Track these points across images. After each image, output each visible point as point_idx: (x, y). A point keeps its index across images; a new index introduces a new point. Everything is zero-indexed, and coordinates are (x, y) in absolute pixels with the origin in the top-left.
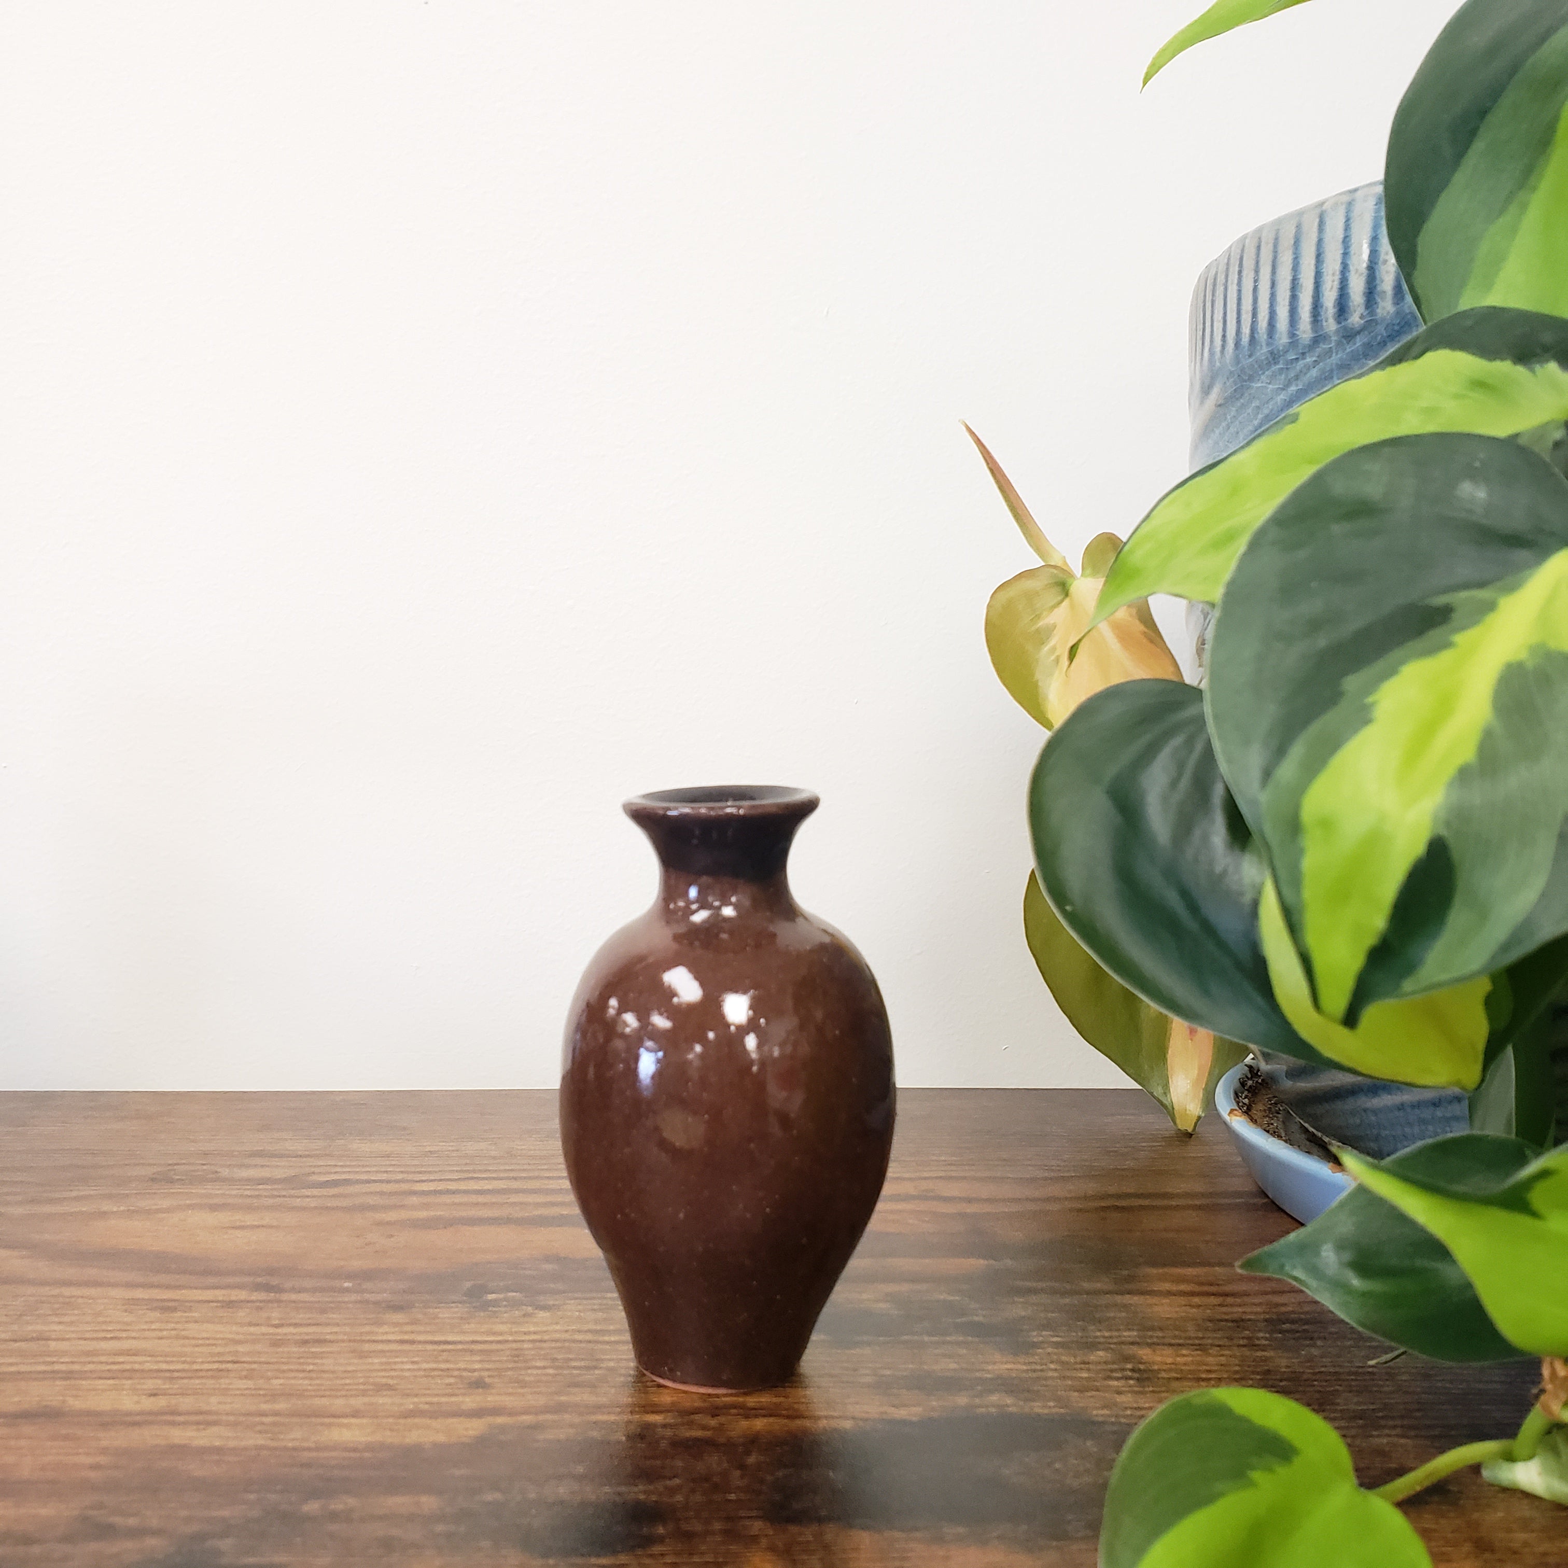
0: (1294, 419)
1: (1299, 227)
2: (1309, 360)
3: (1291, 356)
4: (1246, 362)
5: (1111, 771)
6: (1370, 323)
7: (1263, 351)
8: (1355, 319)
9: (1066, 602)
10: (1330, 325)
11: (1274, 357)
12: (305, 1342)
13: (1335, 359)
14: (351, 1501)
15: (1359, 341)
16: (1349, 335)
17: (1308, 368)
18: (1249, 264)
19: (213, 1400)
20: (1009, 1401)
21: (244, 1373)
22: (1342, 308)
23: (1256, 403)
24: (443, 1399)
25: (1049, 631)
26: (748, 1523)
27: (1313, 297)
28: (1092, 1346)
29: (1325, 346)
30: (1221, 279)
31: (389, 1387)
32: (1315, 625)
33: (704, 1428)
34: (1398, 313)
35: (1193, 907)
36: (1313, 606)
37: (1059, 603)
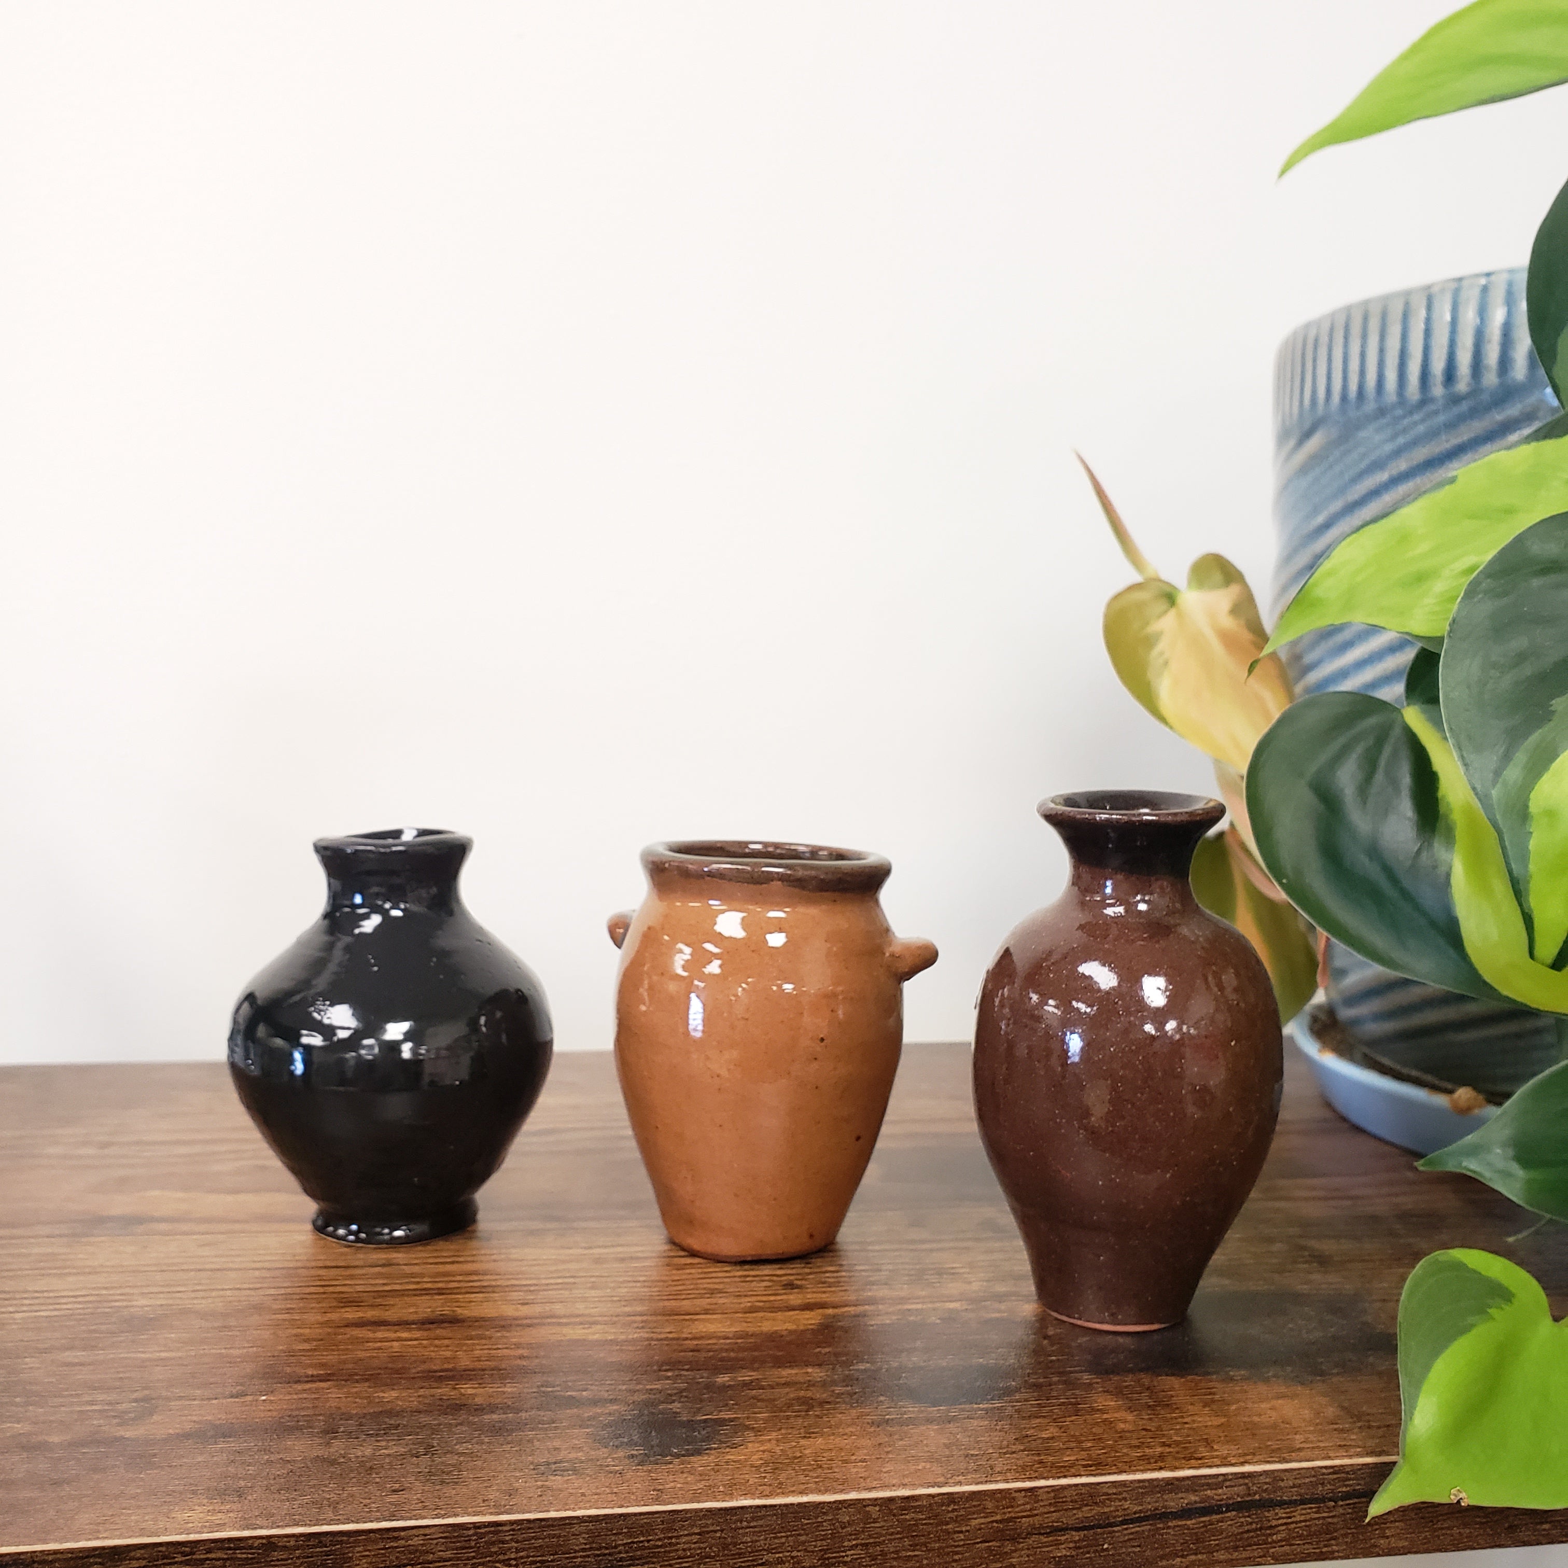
0: (1453, 480)
1: (1407, 304)
2: (1416, 417)
3: (1399, 412)
4: (1353, 414)
5: (1312, 769)
6: (1476, 390)
7: (1370, 406)
8: (1462, 385)
9: (1172, 613)
10: (1438, 390)
11: (1382, 412)
12: (622, 1260)
13: (1441, 418)
14: (755, 1375)
15: (1464, 406)
16: (1455, 399)
17: (1415, 424)
18: (1356, 330)
19: (578, 1305)
20: (1227, 1282)
21: (589, 1285)
22: (1450, 375)
23: (1362, 450)
24: (772, 1298)
25: (1158, 636)
26: (1078, 1375)
27: (1422, 366)
28: (1270, 1240)
29: (1432, 407)
30: (1324, 339)
31: (721, 1291)
32: (1521, 658)
33: (999, 1311)
34: (1501, 384)
35: (1393, 879)
36: (1519, 643)
37: (1165, 612)
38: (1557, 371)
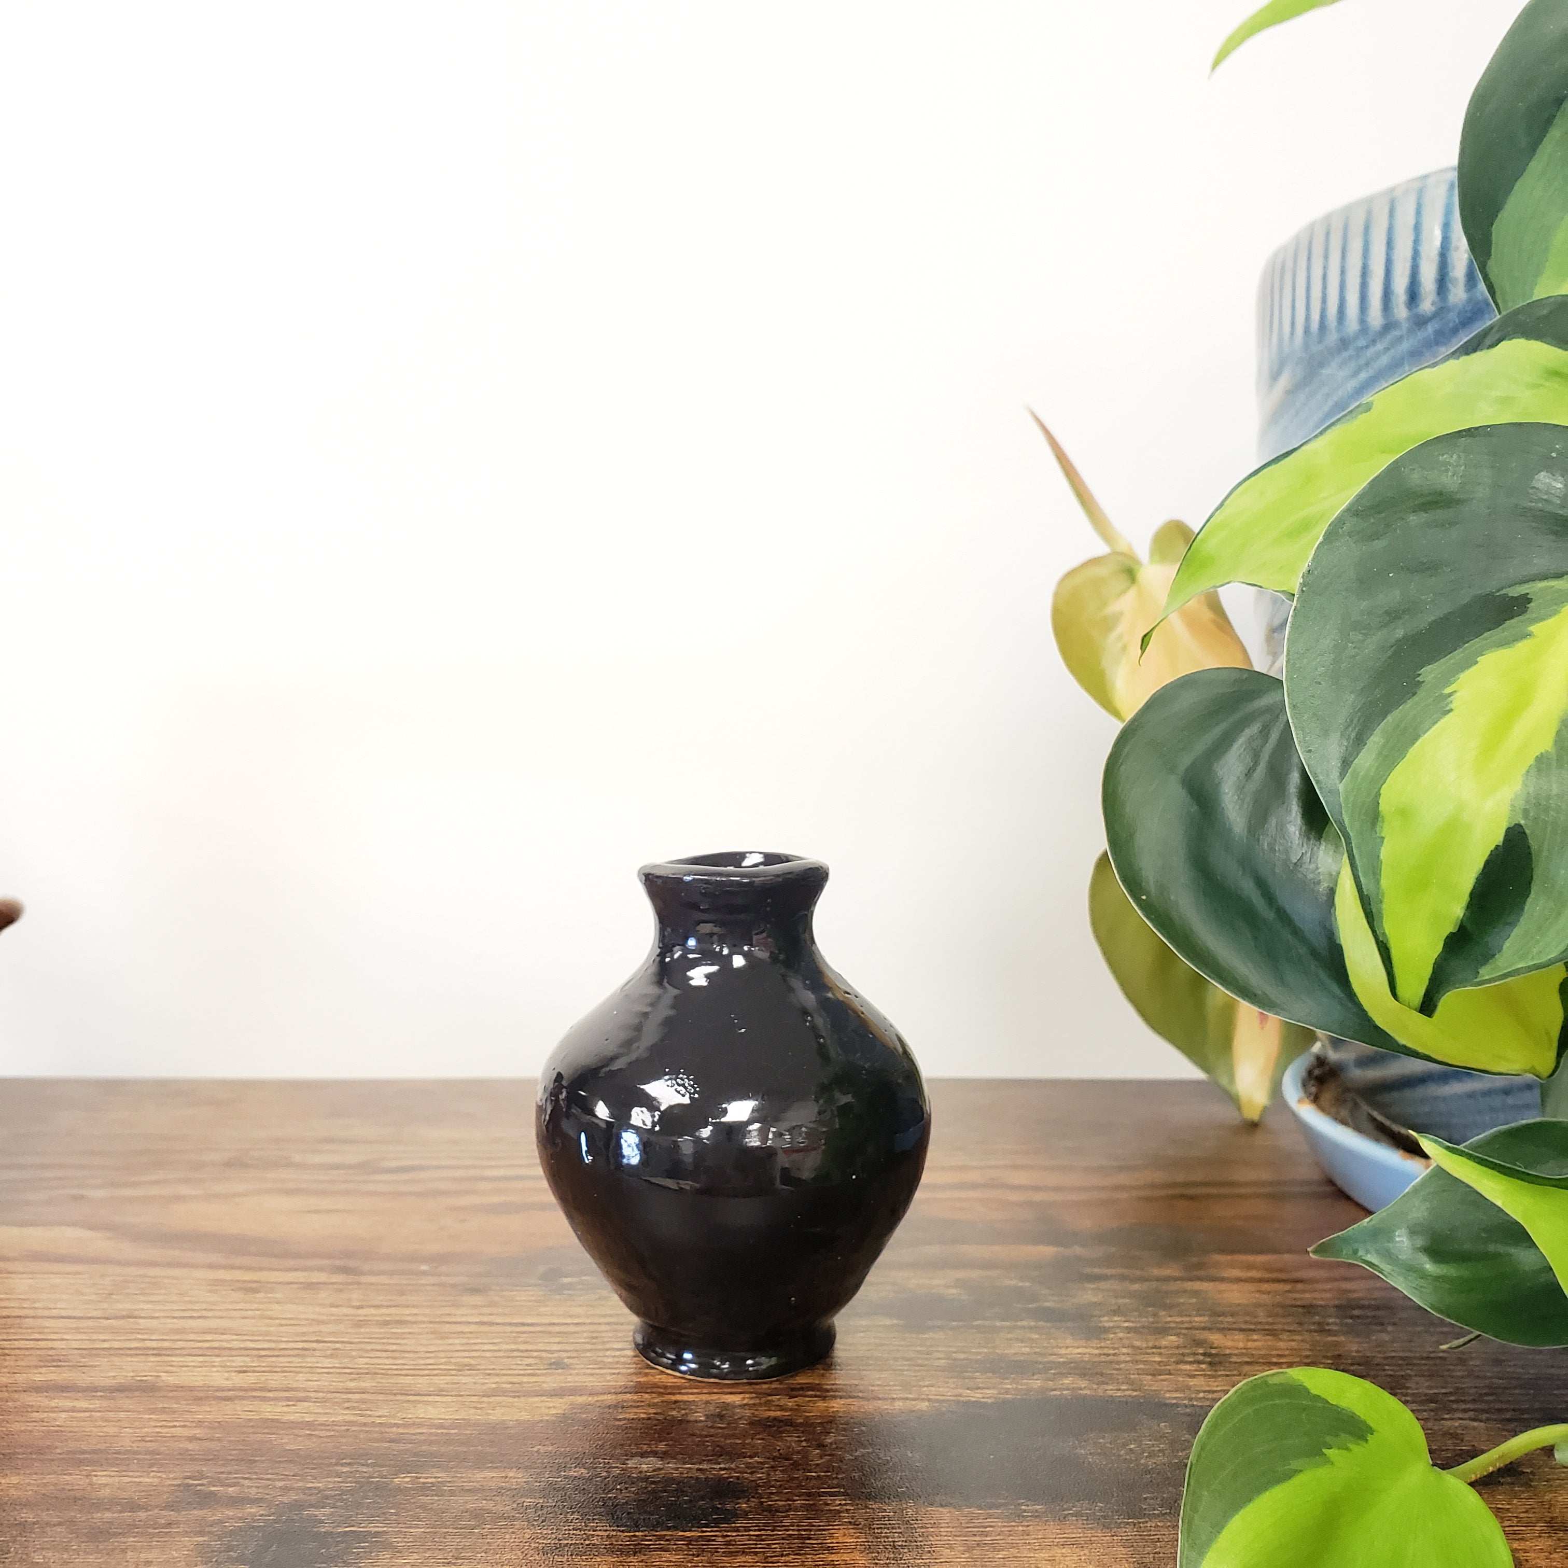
0: (1368, 408)
1: (1369, 213)
2: (1380, 346)
3: (1362, 342)
4: (1315, 349)
5: (1185, 761)
6: (1442, 310)
7: (1332, 337)
8: (1427, 305)
9: (1133, 592)
10: (1401, 311)
11: (1344, 343)
13: (1405, 346)
14: (442, 1475)
15: (1430, 329)
16: (1420, 322)
17: (1378, 355)
18: (1318, 250)
19: (301, 1377)
20: (1083, 1384)
21: (329, 1352)
22: (1413, 295)
23: (1326, 390)
24: (525, 1379)
25: (1116, 619)
26: (829, 1499)
27: (1385, 284)
29: (1396, 333)
30: (1289, 265)
31: (471, 1368)
32: (1393, 615)
33: (782, 1408)
34: (1470, 300)
35: (1269, 897)
36: (1391, 596)
37: (1124, 592)
38: (1492, 265)
